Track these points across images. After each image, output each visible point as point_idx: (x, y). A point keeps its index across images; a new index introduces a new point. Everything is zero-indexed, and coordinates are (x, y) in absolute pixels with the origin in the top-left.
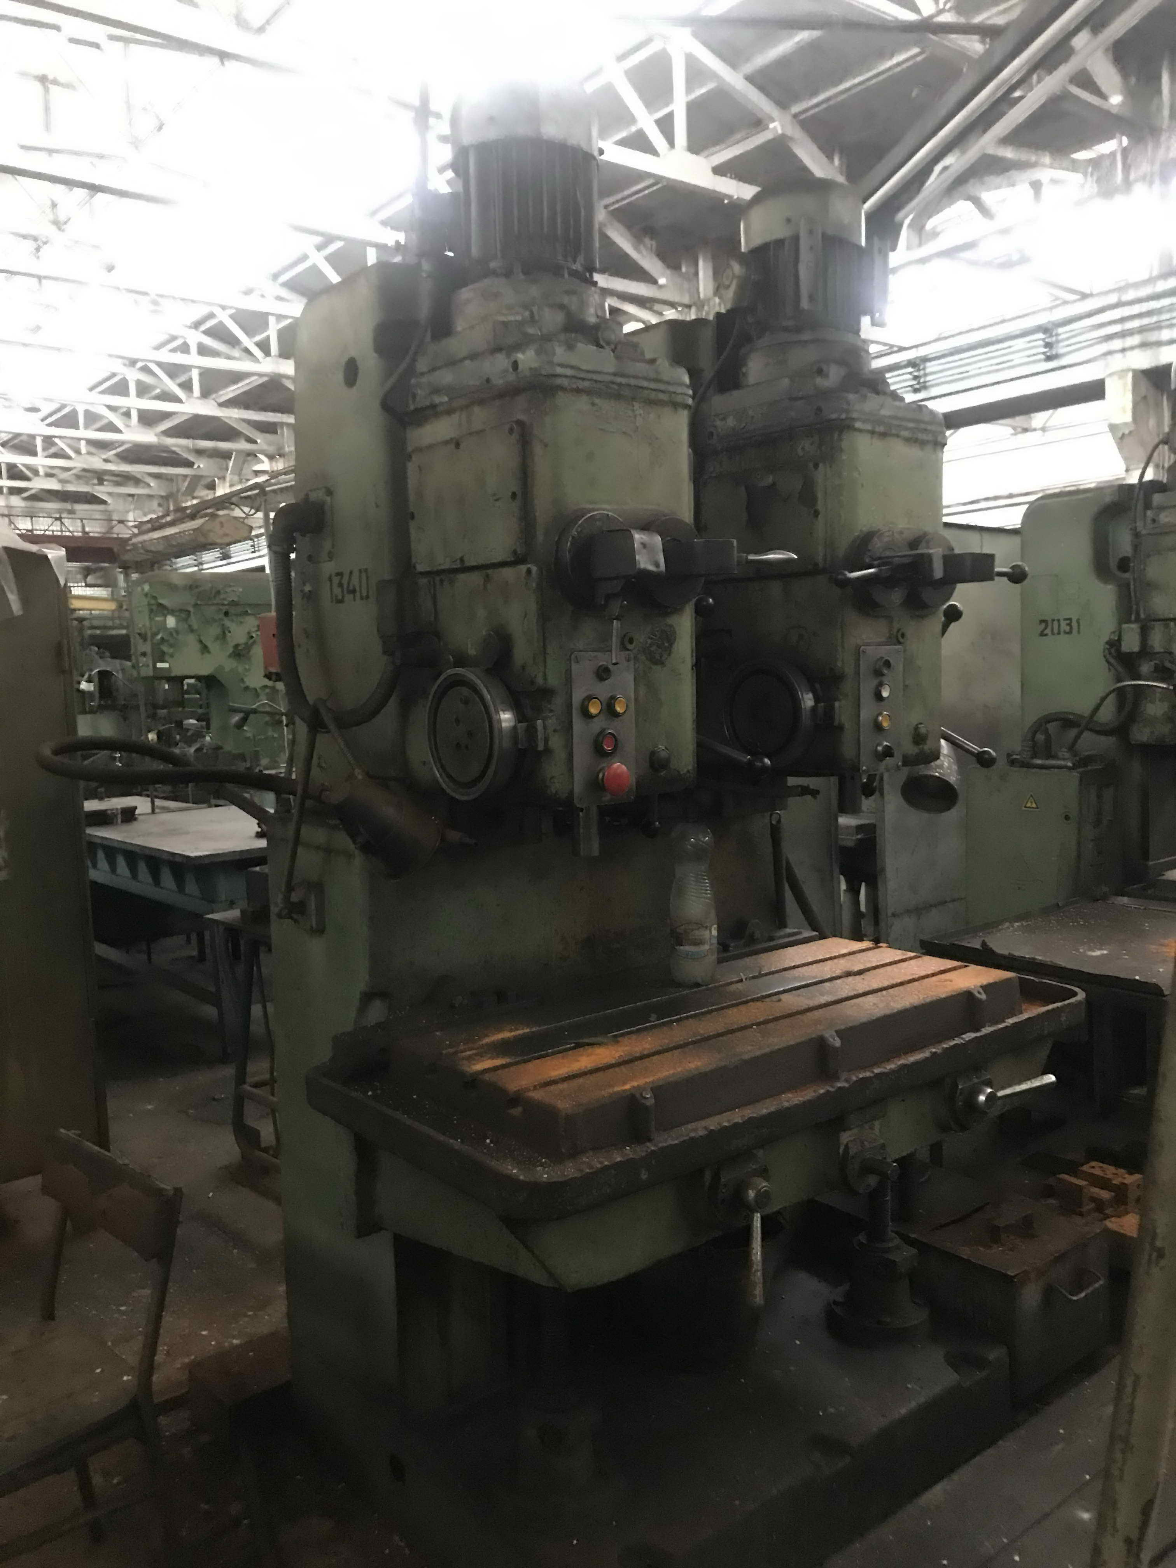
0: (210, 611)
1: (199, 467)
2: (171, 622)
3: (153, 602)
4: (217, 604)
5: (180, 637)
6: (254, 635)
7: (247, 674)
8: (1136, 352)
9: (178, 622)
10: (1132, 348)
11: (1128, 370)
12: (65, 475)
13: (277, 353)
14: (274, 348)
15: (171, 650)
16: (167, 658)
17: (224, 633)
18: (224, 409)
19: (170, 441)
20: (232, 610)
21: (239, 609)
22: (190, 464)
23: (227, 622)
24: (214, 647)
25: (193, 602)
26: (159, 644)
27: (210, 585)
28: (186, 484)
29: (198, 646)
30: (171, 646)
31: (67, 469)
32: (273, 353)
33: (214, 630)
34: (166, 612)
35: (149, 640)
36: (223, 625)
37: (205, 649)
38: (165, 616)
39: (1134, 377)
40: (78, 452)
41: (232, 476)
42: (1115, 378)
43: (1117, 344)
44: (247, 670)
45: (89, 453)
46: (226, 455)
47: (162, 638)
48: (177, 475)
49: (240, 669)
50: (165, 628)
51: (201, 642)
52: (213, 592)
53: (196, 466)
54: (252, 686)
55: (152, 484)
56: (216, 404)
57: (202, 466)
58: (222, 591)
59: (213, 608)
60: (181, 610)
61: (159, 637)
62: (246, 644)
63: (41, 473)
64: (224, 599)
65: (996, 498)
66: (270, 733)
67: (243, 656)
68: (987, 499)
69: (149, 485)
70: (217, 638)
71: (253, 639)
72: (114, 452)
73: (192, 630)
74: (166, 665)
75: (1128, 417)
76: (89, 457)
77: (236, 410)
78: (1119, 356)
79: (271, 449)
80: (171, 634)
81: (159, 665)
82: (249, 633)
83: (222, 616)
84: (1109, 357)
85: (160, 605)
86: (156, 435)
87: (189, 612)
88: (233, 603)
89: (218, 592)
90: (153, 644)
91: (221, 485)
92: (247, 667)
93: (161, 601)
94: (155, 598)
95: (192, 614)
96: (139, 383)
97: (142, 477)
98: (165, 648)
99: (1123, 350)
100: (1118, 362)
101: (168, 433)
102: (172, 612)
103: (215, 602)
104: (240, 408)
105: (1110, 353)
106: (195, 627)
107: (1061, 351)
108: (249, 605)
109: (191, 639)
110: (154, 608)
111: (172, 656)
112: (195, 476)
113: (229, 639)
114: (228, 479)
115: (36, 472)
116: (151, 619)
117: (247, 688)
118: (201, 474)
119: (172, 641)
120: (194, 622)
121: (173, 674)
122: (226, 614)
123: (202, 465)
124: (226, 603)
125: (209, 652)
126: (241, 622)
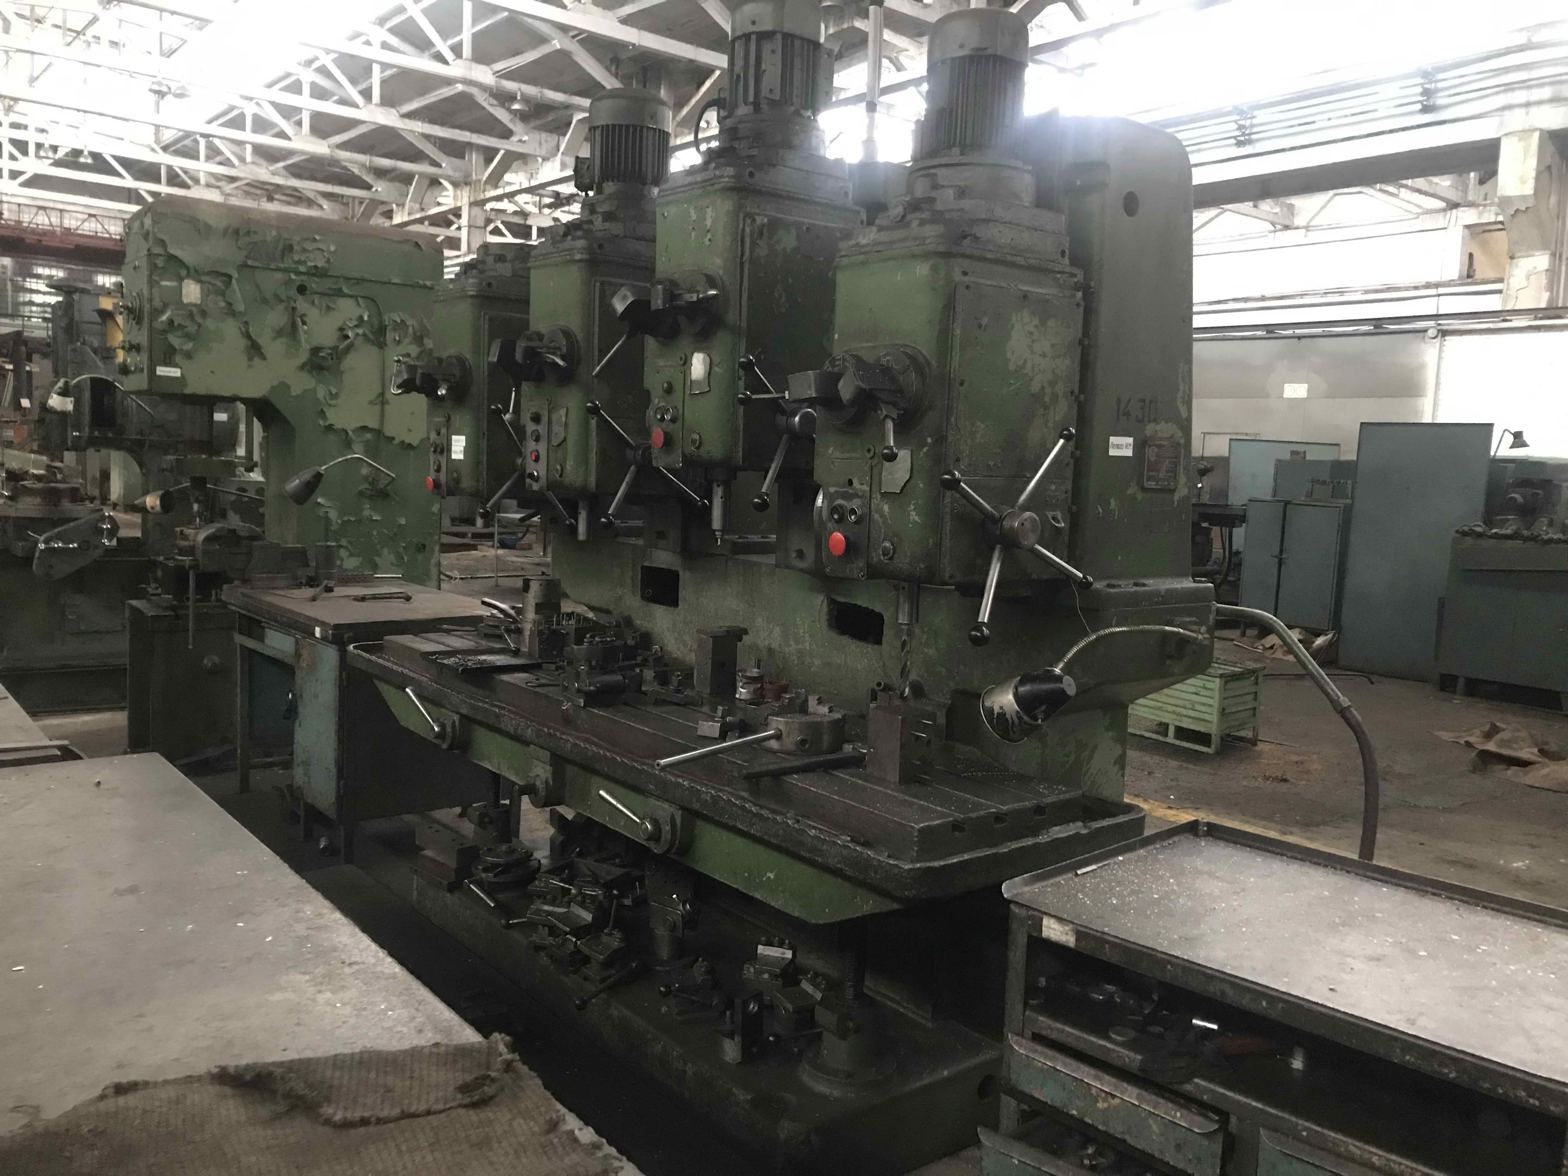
0: (272, 281)
1: (377, 190)
2: (192, 292)
3: (157, 250)
4: (286, 271)
5: (210, 323)
6: (350, 334)
7: (333, 402)
8: (1545, 108)
9: (205, 294)
10: (1540, 103)
11: (1534, 130)
12: (229, 188)
13: (470, 57)
14: (467, 51)
15: (189, 346)
16: (178, 358)
17: (294, 326)
18: (407, 121)
19: (344, 155)
20: (314, 284)
21: (327, 284)
22: (369, 187)
23: (302, 305)
24: (274, 348)
25: (239, 258)
26: (164, 332)
27: (274, 233)
28: (362, 209)
29: (243, 343)
30: (188, 337)
31: (233, 179)
32: (464, 56)
33: (276, 317)
34: (183, 272)
35: (146, 320)
36: (294, 309)
37: (254, 349)
38: (181, 279)
39: (1541, 138)
40: (242, 160)
41: (412, 204)
42: (1514, 139)
43: (1520, 96)
44: (334, 396)
45: (253, 163)
46: (406, 179)
47: (171, 322)
48: (354, 198)
49: (321, 393)
50: (179, 302)
51: (248, 336)
52: (280, 246)
53: (374, 189)
54: (338, 425)
55: (325, 207)
56: (397, 114)
57: (379, 189)
58: (296, 248)
59: (279, 276)
60: (218, 274)
61: (164, 318)
62: (335, 348)
63: (203, 181)
64: (299, 262)
65: (1246, 300)
66: (366, 513)
67: (327, 369)
68: (1235, 300)
69: (321, 207)
70: (279, 333)
71: (349, 341)
72: (281, 164)
73: (230, 311)
74: (175, 372)
75: (1529, 189)
76: (254, 167)
77: (419, 123)
78: (1520, 112)
79: (457, 175)
80: (191, 316)
81: (161, 371)
82: (341, 329)
83: (293, 292)
84: (1507, 113)
85: (172, 258)
86: (329, 147)
87: (230, 277)
88: (317, 272)
89: (289, 248)
90: (151, 328)
91: (400, 213)
92: (334, 391)
93: (173, 251)
94: (162, 243)
95: (234, 281)
96: (313, 85)
97: (315, 197)
98: (175, 340)
99: (1527, 105)
100: (1517, 120)
101: (344, 146)
102: (195, 274)
103: (282, 265)
104: (424, 121)
105: (1509, 107)
106: (240, 307)
107: (1440, 102)
108: (347, 279)
109: (231, 329)
110: (160, 262)
111: (188, 355)
112: (372, 200)
113: (303, 337)
114: (407, 207)
115: (197, 181)
116: (151, 283)
117: (330, 428)
118: (377, 198)
119: (192, 328)
120: (238, 294)
121: (188, 391)
122: (302, 289)
123: (381, 188)
124: (302, 269)
125: (263, 358)
126: (328, 308)
